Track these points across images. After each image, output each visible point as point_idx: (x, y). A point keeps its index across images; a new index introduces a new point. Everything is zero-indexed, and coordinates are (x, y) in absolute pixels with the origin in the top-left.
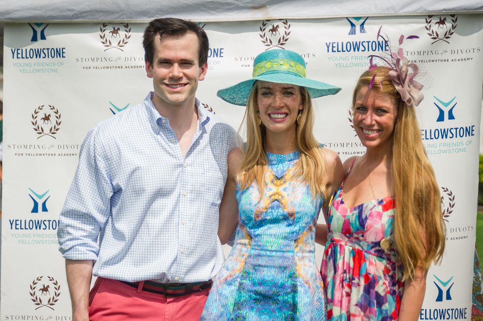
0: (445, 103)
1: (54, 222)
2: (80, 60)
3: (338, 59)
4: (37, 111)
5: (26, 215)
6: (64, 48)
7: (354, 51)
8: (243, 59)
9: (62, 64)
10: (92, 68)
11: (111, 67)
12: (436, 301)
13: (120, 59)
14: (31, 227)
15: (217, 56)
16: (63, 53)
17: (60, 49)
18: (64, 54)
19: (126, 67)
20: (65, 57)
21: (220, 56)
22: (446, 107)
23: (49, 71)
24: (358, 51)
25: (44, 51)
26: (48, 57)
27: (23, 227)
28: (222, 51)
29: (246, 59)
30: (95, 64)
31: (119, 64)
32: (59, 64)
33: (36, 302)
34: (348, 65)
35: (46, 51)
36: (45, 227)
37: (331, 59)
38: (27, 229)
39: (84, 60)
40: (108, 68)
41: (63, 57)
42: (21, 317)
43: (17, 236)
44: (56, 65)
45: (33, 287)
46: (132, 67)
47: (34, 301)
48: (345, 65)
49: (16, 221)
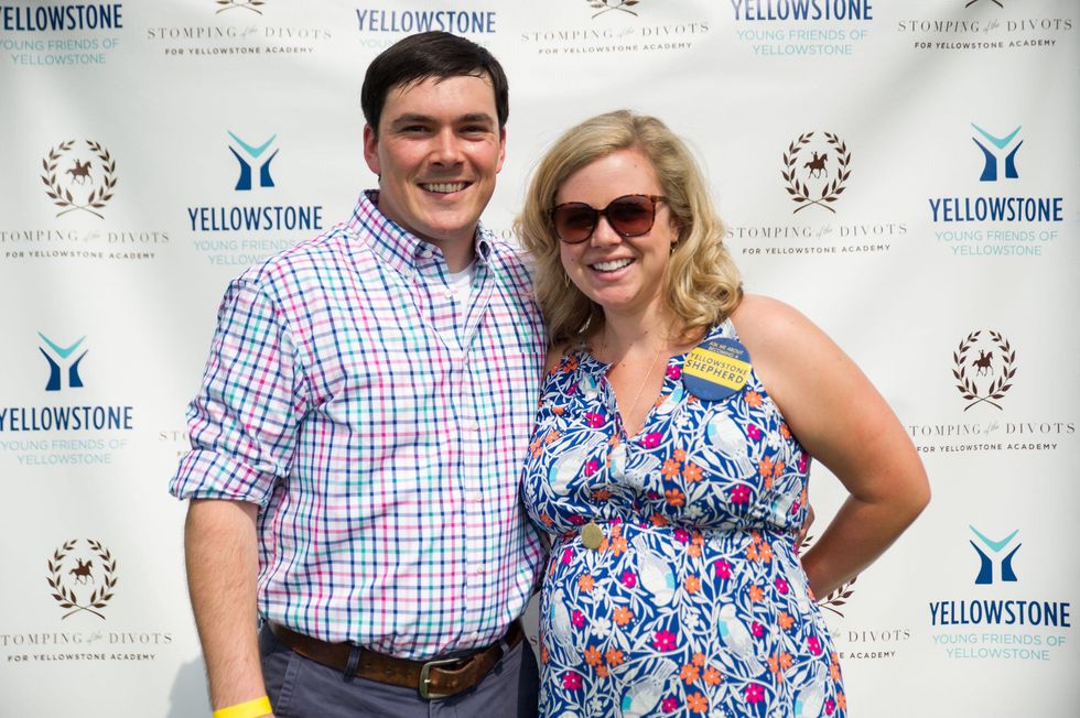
0: (999, 140)
1: (99, 412)
2: (158, 34)
3: (760, 36)
4: (55, 154)
5: (36, 397)
6: (120, 6)
7: (796, 17)
8: (541, 37)
9: (113, 43)
10: (186, 52)
11: (231, 51)
12: (977, 582)
13: (253, 31)
14: (47, 425)
15: (481, 30)
16: (116, 16)
17: (109, 7)
18: (118, 19)
19: (268, 50)
20: (121, 26)
21: (489, 30)
22: (1001, 148)
23: (85, 59)
24: (805, 17)
25: (71, 11)
26: (81, 27)
27: (29, 424)
28: (492, 18)
29: (549, 36)
30: (194, 43)
31: (250, 42)
32: (107, 44)
33: (63, 602)
34: (782, 50)
35: (75, 13)
36: (76, 425)
37: (743, 36)
38: (38, 429)
39: (167, 34)
40: (224, 51)
41: (116, 26)
42: (27, 639)
43: (15, 446)
44: (100, 44)
45: (55, 565)
46: (282, 50)
47: (58, 598)
48: (775, 50)
49: (12, 410)
